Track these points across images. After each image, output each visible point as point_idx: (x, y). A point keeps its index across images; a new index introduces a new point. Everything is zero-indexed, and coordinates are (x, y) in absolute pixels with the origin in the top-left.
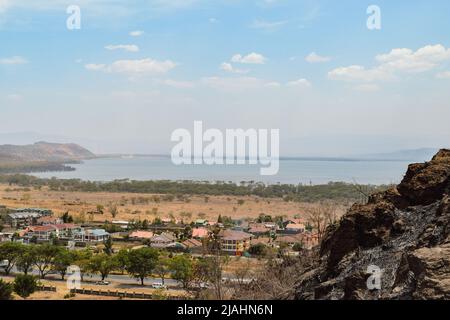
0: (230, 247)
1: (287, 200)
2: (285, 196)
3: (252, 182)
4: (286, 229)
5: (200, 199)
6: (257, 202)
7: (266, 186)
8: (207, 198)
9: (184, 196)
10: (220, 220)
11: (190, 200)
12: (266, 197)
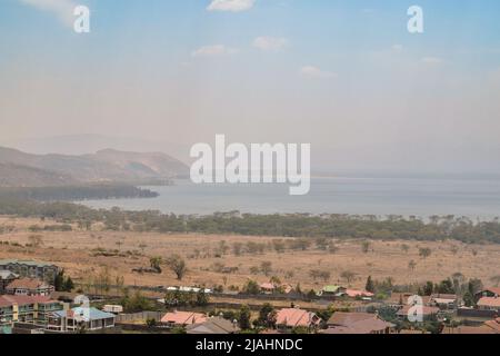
3: (450, 217)
4: (477, 307)
5: (356, 246)
6: (454, 251)
7: (475, 224)
8: (366, 245)
9: (328, 240)
10: (369, 287)
11: (337, 248)
12: (473, 242)
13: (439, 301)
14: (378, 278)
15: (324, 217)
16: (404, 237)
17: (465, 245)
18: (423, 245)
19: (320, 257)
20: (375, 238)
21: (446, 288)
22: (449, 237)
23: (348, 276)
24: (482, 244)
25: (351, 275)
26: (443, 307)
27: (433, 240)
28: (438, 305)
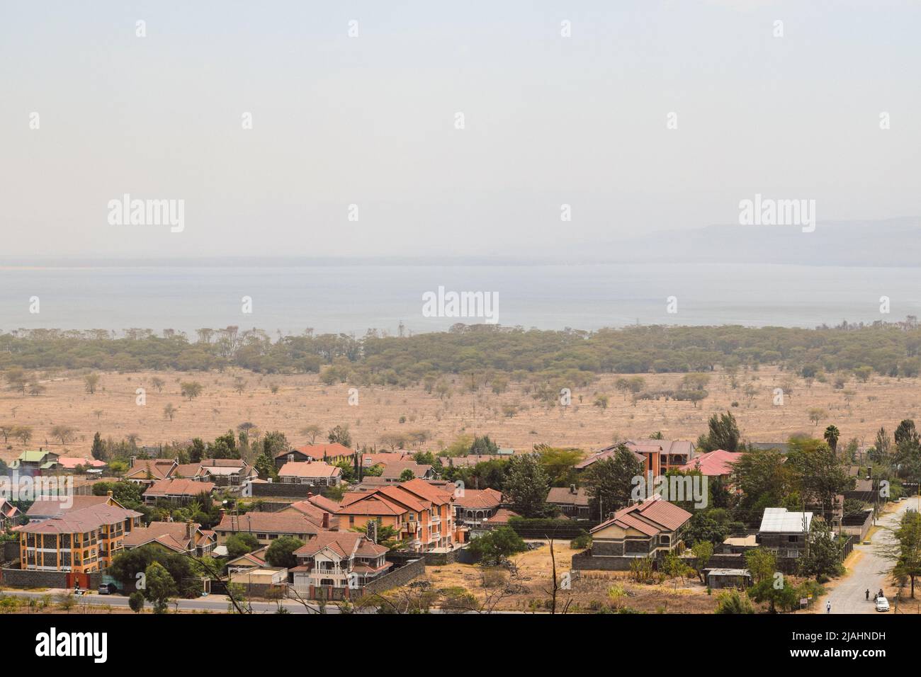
0: (51, 560)
1: (329, 381)
2: (324, 369)
3: (231, 330)
4: (278, 479)
5: (75, 382)
6: (241, 388)
7: (274, 341)
8: (92, 381)
9: (28, 374)
10: (98, 452)
11: (43, 388)
12: (271, 371)
13: (215, 471)
14: (114, 436)
15: (20, 335)
16: (156, 365)
17: (258, 375)
18: (187, 378)
19: (14, 403)
20: (108, 368)
21: (226, 449)
22: (232, 363)
23: (61, 433)
24: (287, 373)
25: (68, 431)
26: (221, 481)
27: (205, 369)
28: (213, 478)
